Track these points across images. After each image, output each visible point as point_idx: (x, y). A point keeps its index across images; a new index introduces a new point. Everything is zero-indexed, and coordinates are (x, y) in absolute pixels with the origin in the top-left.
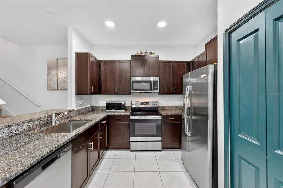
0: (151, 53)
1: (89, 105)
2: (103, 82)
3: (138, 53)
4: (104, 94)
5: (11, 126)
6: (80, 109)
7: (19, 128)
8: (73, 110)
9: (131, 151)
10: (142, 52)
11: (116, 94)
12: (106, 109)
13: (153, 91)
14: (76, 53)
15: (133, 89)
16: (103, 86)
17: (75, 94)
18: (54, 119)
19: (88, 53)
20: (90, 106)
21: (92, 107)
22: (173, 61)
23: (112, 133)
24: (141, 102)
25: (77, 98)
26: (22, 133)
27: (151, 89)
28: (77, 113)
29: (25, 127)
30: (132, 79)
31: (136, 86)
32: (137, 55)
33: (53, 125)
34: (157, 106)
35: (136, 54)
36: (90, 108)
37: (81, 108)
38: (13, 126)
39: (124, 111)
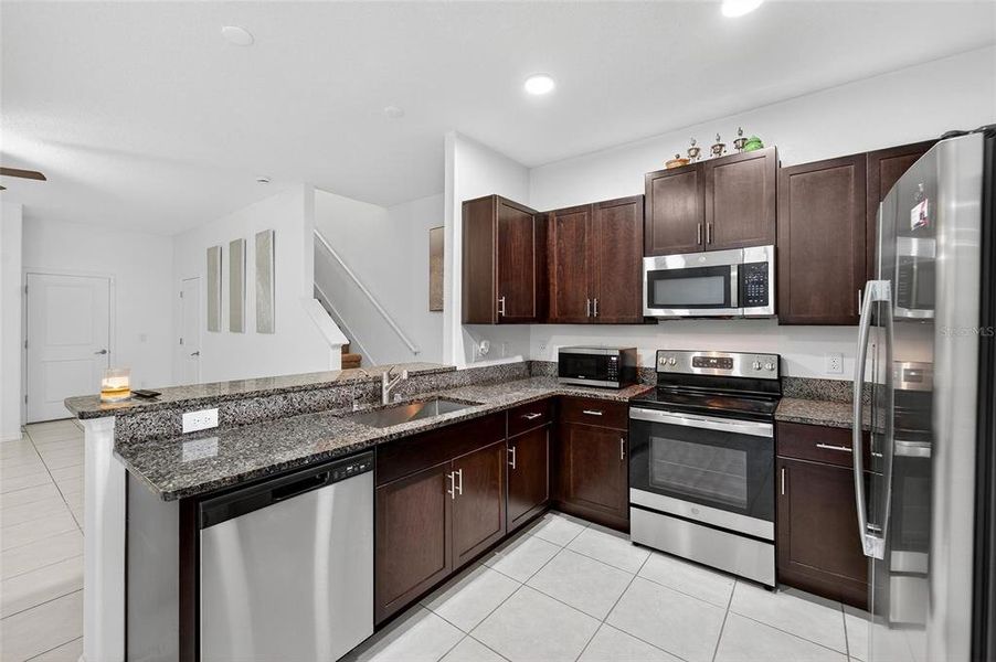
0: (742, 143)
1: (519, 359)
2: (551, 280)
3: (678, 157)
4: (556, 322)
5: (289, 392)
6: (479, 369)
7: (306, 397)
8: (453, 370)
9: (636, 544)
10: (698, 150)
11: (593, 321)
12: (560, 376)
13: (739, 312)
14: (464, 203)
15: (652, 305)
16: (551, 294)
17: (463, 323)
18: (387, 388)
19: (490, 197)
20: (521, 360)
21: (530, 364)
22: (864, 154)
23: (569, 459)
24: (698, 354)
25: (471, 334)
26: (311, 410)
27: (727, 304)
28: (468, 379)
29: (319, 396)
30: (650, 264)
31: (665, 290)
32: (673, 165)
33: (385, 401)
34: (774, 376)
35: (667, 164)
36: (518, 368)
37: (484, 364)
38: (295, 392)
39: (616, 385)
